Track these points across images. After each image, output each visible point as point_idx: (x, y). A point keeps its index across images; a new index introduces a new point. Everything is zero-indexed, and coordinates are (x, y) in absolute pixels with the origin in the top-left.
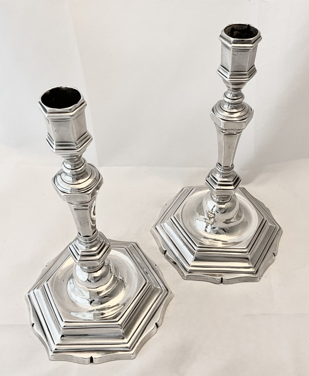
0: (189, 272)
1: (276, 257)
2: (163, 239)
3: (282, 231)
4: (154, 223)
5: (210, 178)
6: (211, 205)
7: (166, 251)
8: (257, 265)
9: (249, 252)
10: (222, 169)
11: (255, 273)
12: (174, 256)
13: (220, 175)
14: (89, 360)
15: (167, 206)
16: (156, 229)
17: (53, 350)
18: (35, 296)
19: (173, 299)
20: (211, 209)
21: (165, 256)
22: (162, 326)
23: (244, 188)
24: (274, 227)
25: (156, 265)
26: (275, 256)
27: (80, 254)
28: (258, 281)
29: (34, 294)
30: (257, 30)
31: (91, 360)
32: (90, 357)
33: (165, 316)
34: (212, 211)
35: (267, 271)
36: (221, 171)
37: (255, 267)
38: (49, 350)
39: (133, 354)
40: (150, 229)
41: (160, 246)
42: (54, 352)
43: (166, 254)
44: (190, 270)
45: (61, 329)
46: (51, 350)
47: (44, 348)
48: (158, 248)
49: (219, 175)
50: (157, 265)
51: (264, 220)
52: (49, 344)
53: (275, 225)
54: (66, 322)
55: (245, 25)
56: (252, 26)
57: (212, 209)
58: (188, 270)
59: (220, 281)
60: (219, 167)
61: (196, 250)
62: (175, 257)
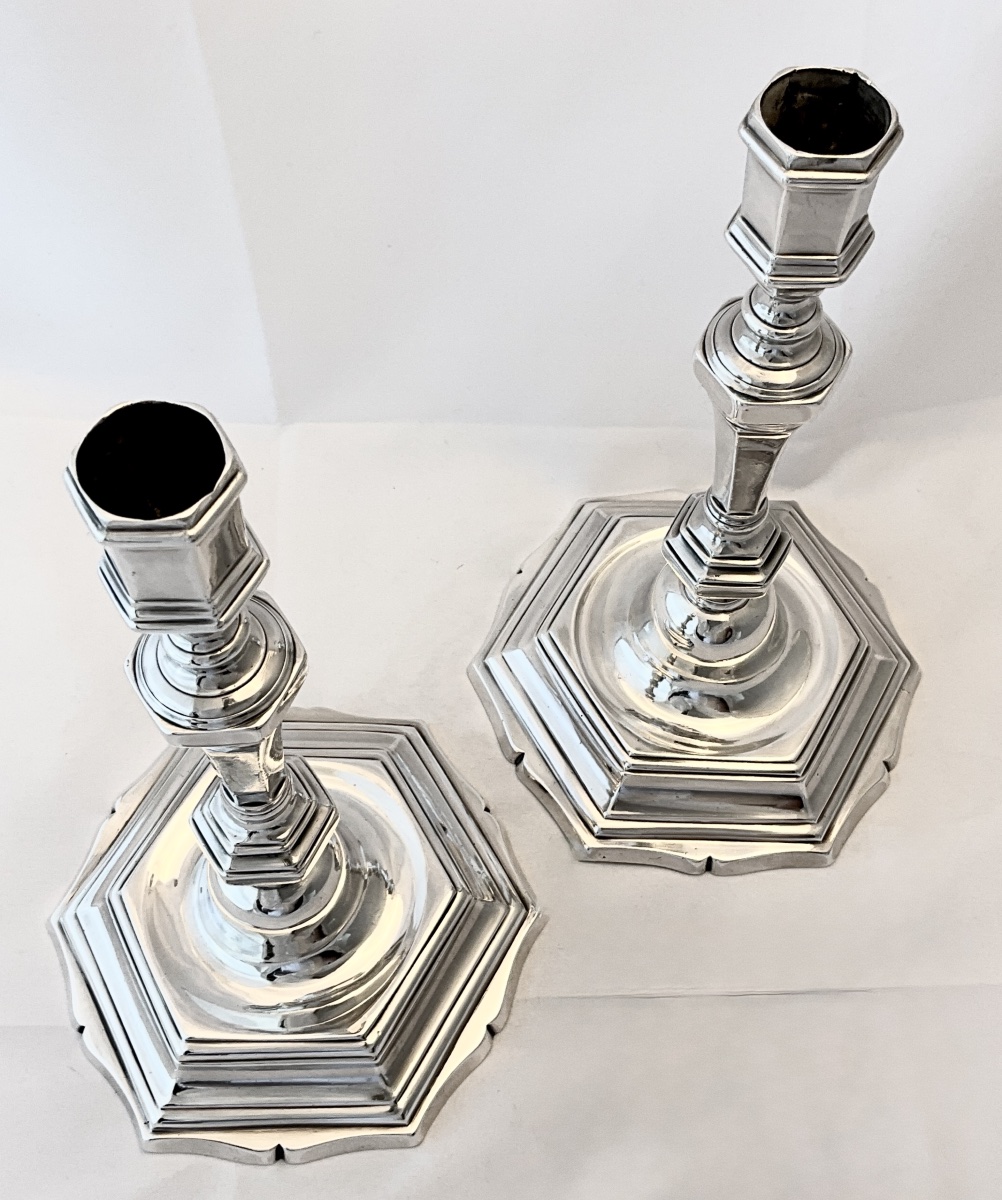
0: (599, 838)
1: (892, 772)
2: (511, 709)
3: (920, 674)
4: (479, 646)
5: (679, 536)
6: (678, 607)
7: (521, 756)
8: (827, 813)
9: (803, 775)
10: (723, 519)
11: (820, 839)
12: (550, 776)
13: (716, 536)
14: (272, 1154)
15: (526, 577)
16: (487, 667)
17: (154, 1122)
18: (83, 931)
19: (545, 931)
20: (680, 626)
21: (517, 771)
22: (507, 1030)
23: (794, 505)
24: (891, 663)
25: (487, 810)
26: (889, 770)
27: (230, 851)
28: (829, 863)
29: (75, 921)
30: (886, 101)
31: (279, 1153)
32: (276, 1145)
33: (518, 996)
34: (683, 632)
35: (861, 824)
36: (720, 525)
37: (822, 821)
38: (141, 1122)
39: (413, 1134)
40: (467, 665)
41: (500, 735)
42: (156, 1131)
43: (521, 766)
44: (602, 829)
45: (177, 1062)
46: (147, 1123)
47: (122, 1109)
48: (494, 742)
49: (713, 537)
50: (491, 809)
51: (861, 647)
52: (138, 1102)
53: (897, 656)
54: (190, 1040)
55: (843, 74)
56: (869, 83)
57: (684, 627)
58: (595, 830)
59: (704, 867)
60: (717, 511)
61: (625, 766)
62: (552, 779)
